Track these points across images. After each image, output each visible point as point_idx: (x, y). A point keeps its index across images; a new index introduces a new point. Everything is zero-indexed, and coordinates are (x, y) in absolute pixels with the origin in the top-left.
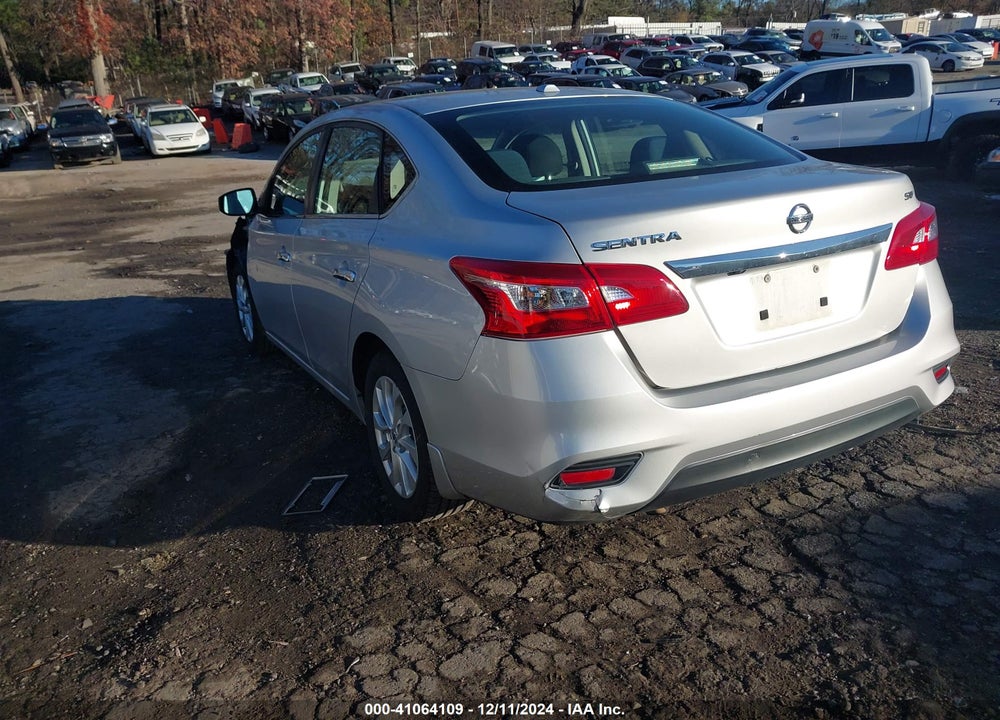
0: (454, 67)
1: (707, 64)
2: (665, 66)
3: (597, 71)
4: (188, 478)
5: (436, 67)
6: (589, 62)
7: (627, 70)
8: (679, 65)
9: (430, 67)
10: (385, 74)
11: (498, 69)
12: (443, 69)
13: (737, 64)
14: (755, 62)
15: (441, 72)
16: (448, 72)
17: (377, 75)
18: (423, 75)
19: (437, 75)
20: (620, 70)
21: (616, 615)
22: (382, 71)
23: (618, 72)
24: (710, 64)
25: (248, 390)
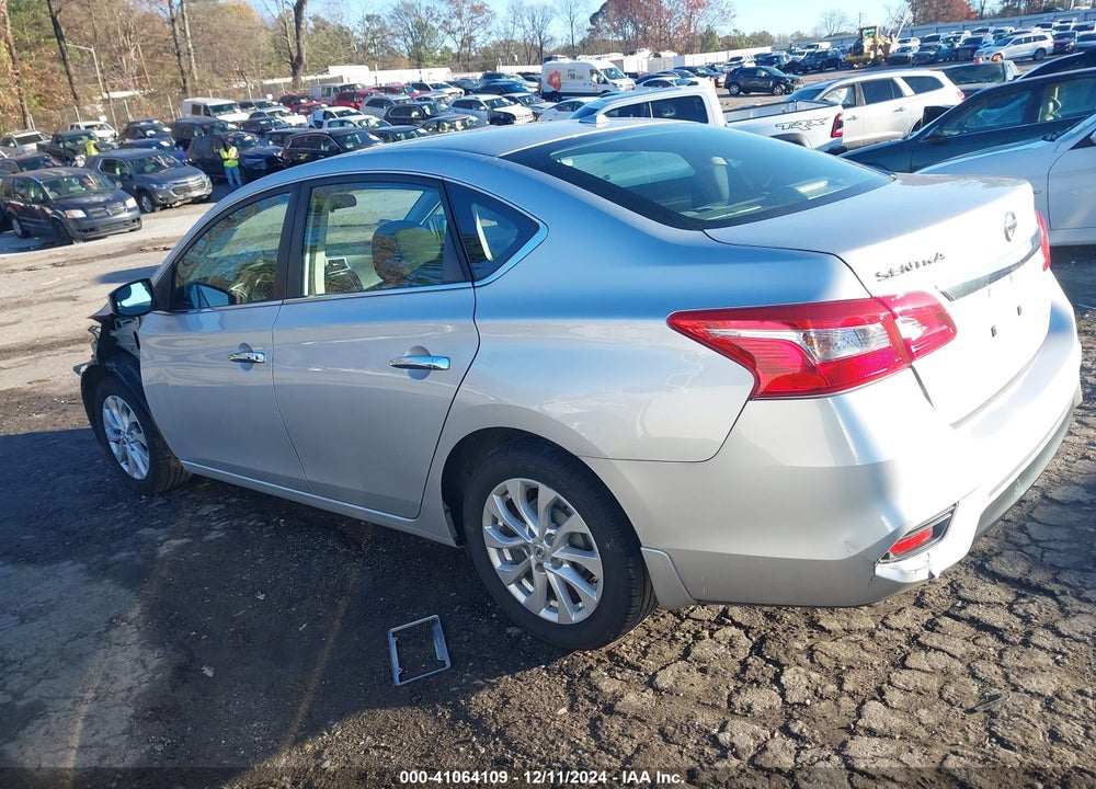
0: (167, 130)
1: (458, 109)
2: (414, 114)
3: (342, 123)
4: (209, 672)
5: (143, 130)
6: (327, 115)
7: (374, 121)
8: (428, 111)
9: (135, 132)
10: (79, 142)
11: (224, 129)
12: (153, 132)
13: (488, 108)
14: (505, 105)
15: (152, 136)
16: (163, 136)
17: (68, 144)
18: (128, 141)
19: (147, 139)
20: (367, 121)
21: (911, 691)
22: (74, 139)
23: (364, 124)
24: (461, 110)
25: (185, 540)
